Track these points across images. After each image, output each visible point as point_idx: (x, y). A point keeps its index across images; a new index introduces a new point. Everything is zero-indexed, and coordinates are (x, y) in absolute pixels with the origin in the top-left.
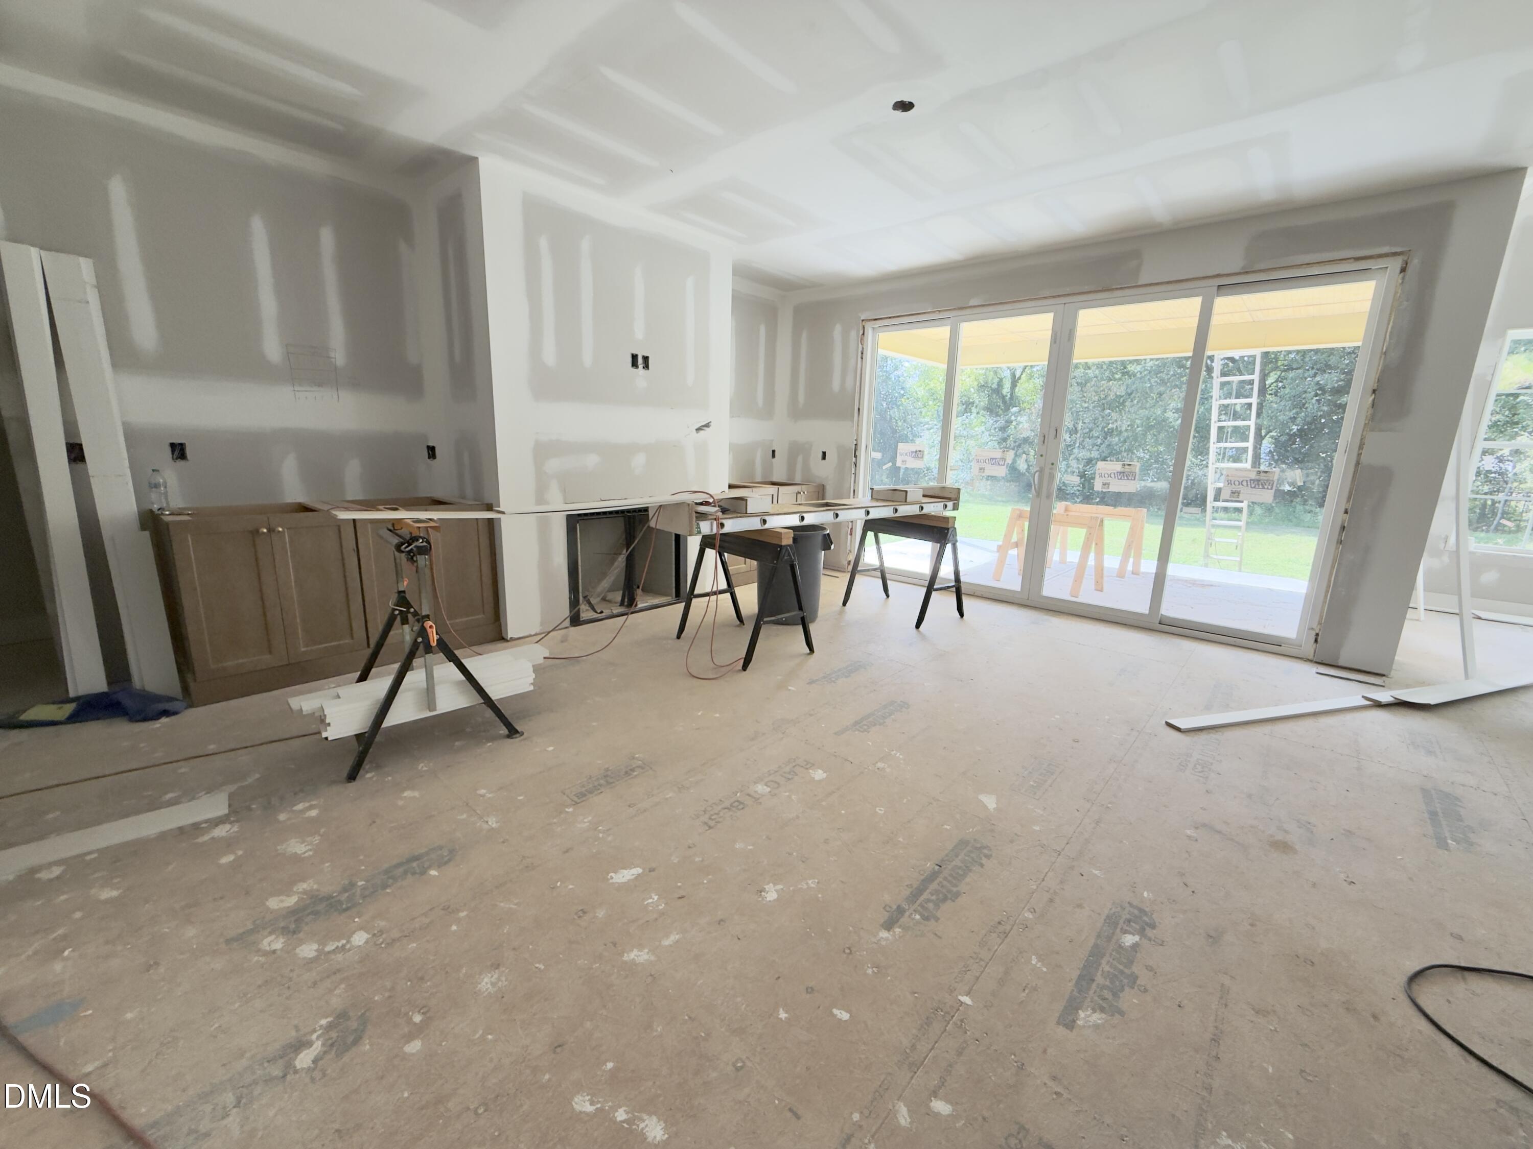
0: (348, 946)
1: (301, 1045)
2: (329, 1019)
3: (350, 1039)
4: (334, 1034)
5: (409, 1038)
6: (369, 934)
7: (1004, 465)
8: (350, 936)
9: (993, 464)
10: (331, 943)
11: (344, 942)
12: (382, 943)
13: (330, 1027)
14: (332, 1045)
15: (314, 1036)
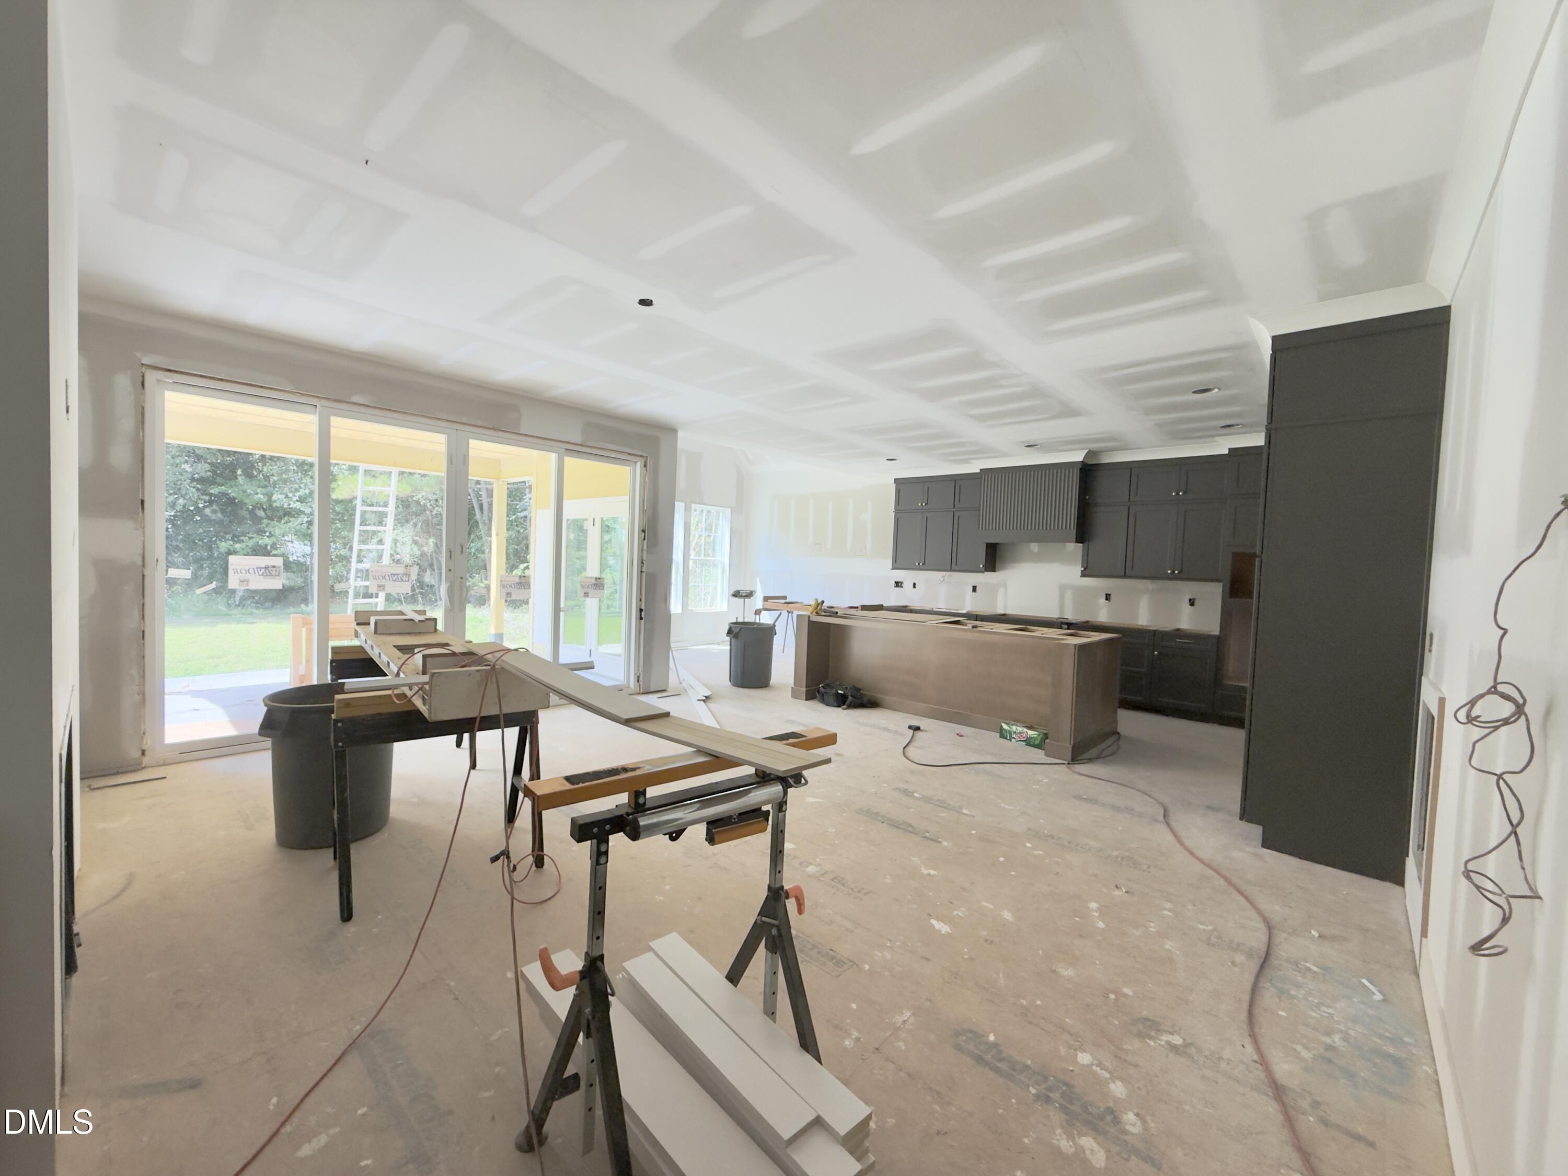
0: (1095, 1062)
1: (1173, 1048)
2: (1148, 1041)
3: (1149, 1023)
4: (1153, 1033)
5: (1126, 995)
6: (1077, 1055)
7: (408, 581)
8: (1087, 1066)
9: (395, 580)
10: (1101, 1076)
11: (1094, 1068)
12: (1079, 1041)
13: (1151, 1038)
14: (1159, 1030)
15: (1163, 1043)
